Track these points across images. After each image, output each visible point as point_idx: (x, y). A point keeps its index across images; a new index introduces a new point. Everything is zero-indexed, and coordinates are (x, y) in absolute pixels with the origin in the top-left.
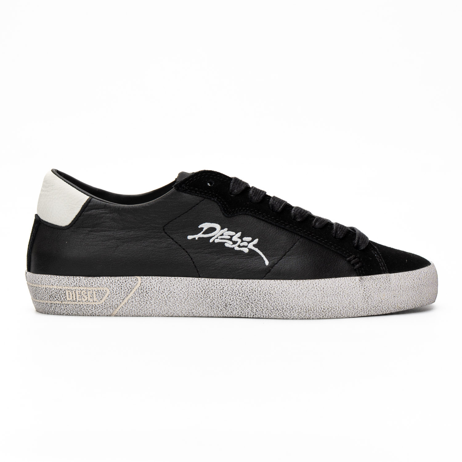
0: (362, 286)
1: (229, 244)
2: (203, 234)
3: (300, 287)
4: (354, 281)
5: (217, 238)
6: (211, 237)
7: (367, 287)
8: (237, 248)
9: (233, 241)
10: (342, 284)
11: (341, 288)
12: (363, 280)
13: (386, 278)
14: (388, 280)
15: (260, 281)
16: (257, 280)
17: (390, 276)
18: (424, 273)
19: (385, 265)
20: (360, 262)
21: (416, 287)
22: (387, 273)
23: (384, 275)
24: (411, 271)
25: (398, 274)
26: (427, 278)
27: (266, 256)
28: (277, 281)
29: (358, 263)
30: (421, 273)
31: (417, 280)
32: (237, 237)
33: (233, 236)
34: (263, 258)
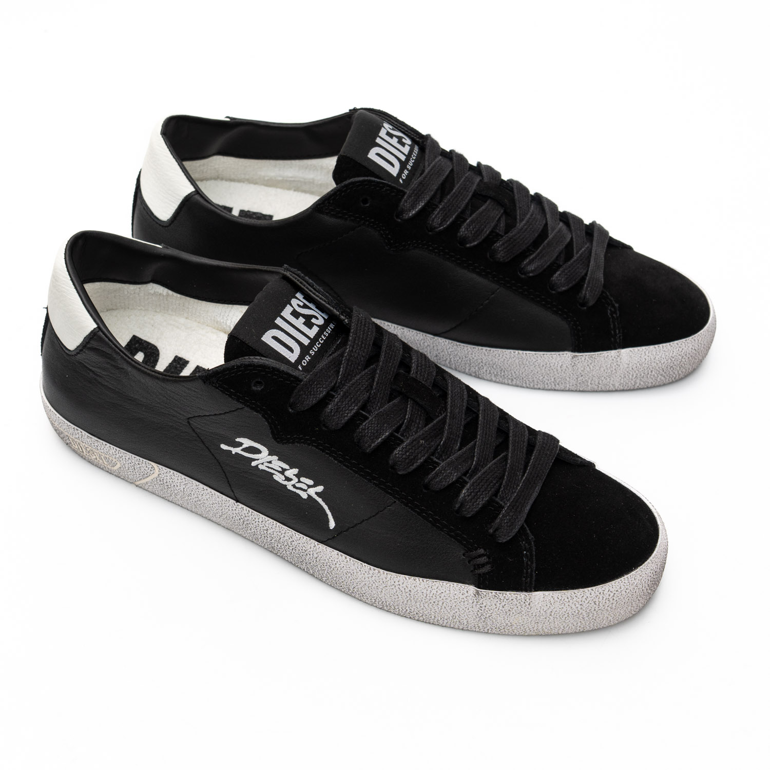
0: (477, 602)
1: (279, 478)
2: (242, 450)
3: (374, 578)
4: (466, 593)
5: (262, 464)
6: (254, 460)
7: (485, 606)
8: (290, 488)
9: (285, 476)
10: (442, 593)
11: (440, 597)
12: (480, 596)
13: (523, 601)
14: (527, 604)
15: (318, 544)
16: (314, 541)
17: (533, 598)
18: (610, 592)
19: (534, 574)
20: (487, 563)
21: (584, 614)
22: (531, 591)
23: (522, 595)
24: (581, 590)
25: (551, 594)
26: (613, 599)
27: (332, 515)
28: (342, 556)
29: (483, 565)
30: (602, 593)
31: (589, 604)
32: (292, 472)
33: (286, 470)
34: (327, 515)
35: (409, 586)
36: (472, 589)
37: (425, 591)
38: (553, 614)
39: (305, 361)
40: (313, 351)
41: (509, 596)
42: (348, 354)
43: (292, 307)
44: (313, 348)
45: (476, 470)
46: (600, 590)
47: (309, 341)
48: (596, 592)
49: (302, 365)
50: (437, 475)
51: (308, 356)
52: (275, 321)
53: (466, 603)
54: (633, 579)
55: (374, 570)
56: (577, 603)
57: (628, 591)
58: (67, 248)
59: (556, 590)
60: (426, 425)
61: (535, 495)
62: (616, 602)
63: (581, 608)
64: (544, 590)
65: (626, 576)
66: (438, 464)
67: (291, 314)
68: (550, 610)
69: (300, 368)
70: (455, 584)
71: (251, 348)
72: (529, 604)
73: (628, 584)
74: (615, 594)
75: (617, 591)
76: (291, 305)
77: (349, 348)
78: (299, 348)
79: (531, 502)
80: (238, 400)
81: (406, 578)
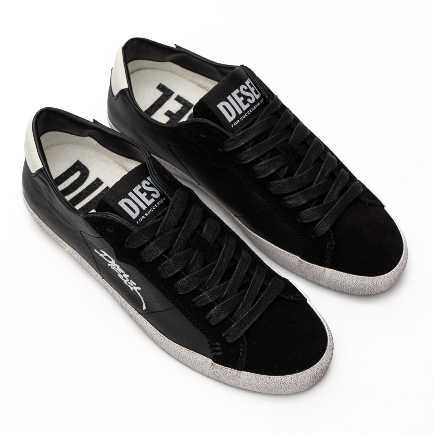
0: (212, 368)
1: (120, 276)
2: (103, 256)
3: (162, 340)
4: (207, 362)
5: (113, 266)
6: (109, 263)
7: (216, 371)
8: (125, 282)
9: (123, 276)
10: (195, 358)
11: (194, 360)
12: (214, 366)
13: (236, 375)
15: (138, 314)
16: (136, 312)
17: (241, 375)
18: (285, 381)
19: (244, 362)
20: (220, 351)
21: (270, 388)
22: (241, 371)
23: (236, 372)
24: (269, 376)
25: (252, 375)
26: (287, 384)
27: (145, 303)
28: (148, 324)
29: (218, 351)
30: (280, 380)
31: (272, 384)
32: (126, 276)
33: (124, 274)
34: (142, 302)
35: (179, 350)
36: (210, 361)
37: (187, 355)
38: (252, 384)
39: (141, 219)
40: (148, 213)
41: (229, 370)
42: (165, 221)
43: (141, 186)
44: (148, 212)
45: (224, 299)
46: (279, 379)
47: (146, 208)
48: (277, 379)
49: (139, 221)
50: (199, 299)
51: (143, 216)
52: (128, 194)
53: (207, 367)
54: (300, 376)
55: (163, 337)
56: (265, 382)
57: (296, 382)
58: (35, 117)
59: (255, 373)
60: (202, 267)
61: (255, 319)
62: (288, 386)
63: (268, 385)
64: (249, 372)
65: (296, 374)
66: (202, 293)
67: (139, 190)
68: (250, 382)
69: (137, 222)
70: (202, 356)
71: (111, 207)
72: (239, 377)
73: (297, 378)
74: (288, 382)
75: (289, 381)
76: (141, 185)
77: (166, 217)
78: (139, 211)
79: (251, 323)
80: (99, 234)
81: (177, 346)
